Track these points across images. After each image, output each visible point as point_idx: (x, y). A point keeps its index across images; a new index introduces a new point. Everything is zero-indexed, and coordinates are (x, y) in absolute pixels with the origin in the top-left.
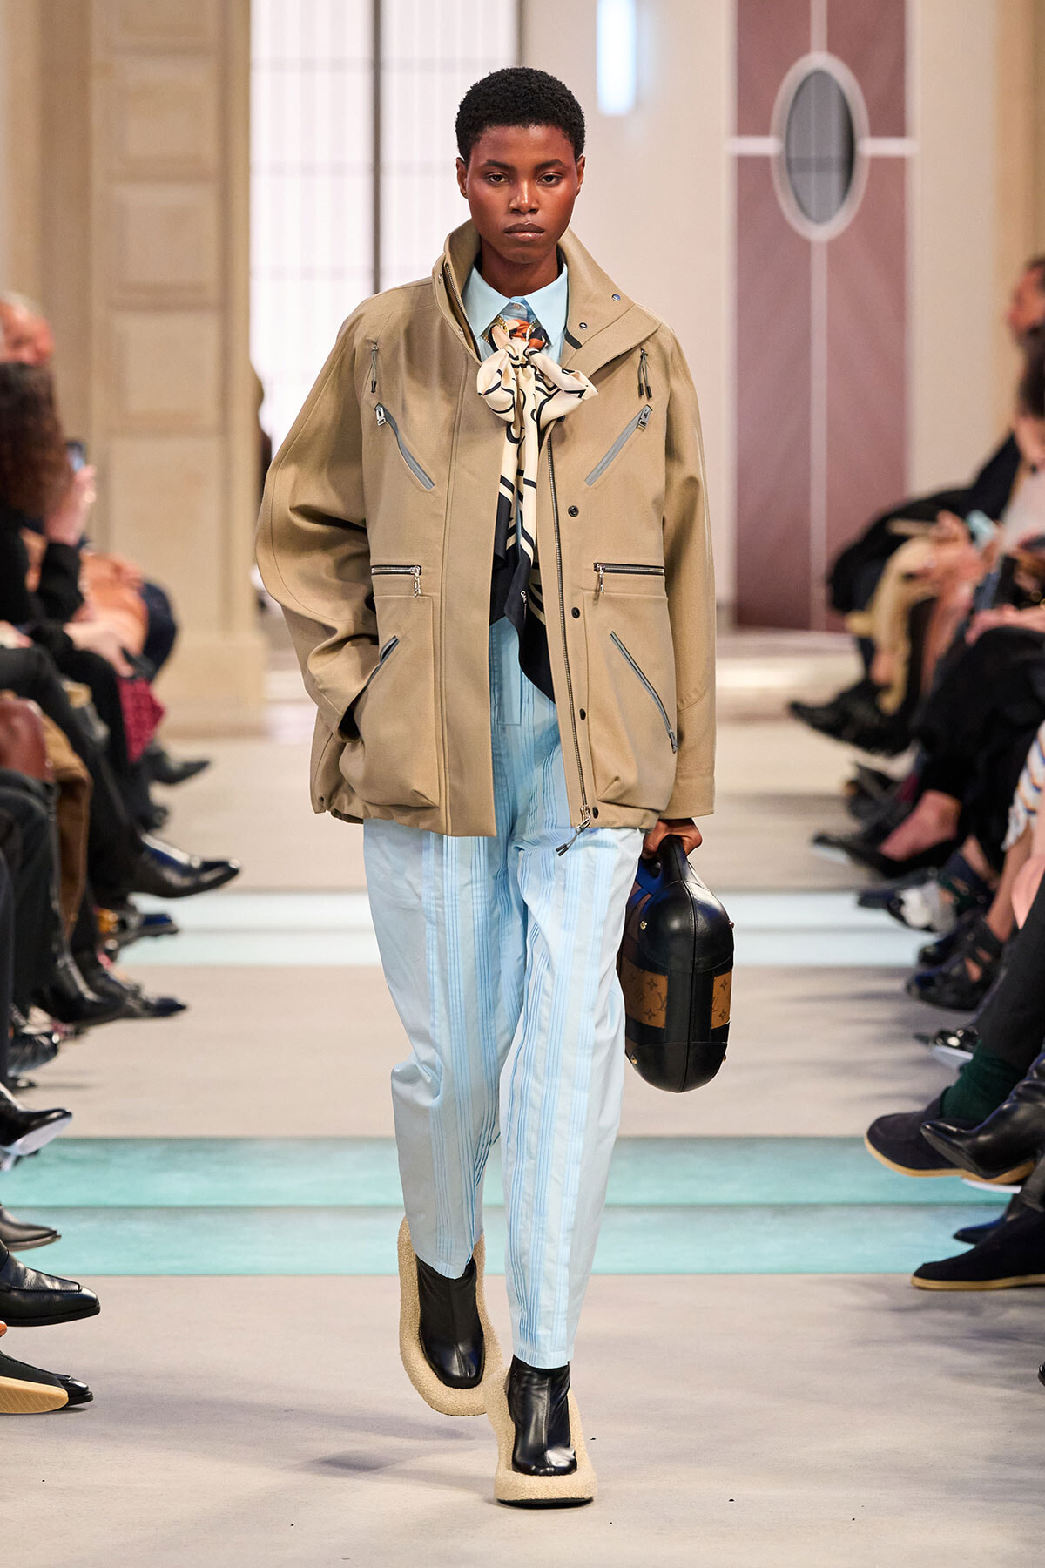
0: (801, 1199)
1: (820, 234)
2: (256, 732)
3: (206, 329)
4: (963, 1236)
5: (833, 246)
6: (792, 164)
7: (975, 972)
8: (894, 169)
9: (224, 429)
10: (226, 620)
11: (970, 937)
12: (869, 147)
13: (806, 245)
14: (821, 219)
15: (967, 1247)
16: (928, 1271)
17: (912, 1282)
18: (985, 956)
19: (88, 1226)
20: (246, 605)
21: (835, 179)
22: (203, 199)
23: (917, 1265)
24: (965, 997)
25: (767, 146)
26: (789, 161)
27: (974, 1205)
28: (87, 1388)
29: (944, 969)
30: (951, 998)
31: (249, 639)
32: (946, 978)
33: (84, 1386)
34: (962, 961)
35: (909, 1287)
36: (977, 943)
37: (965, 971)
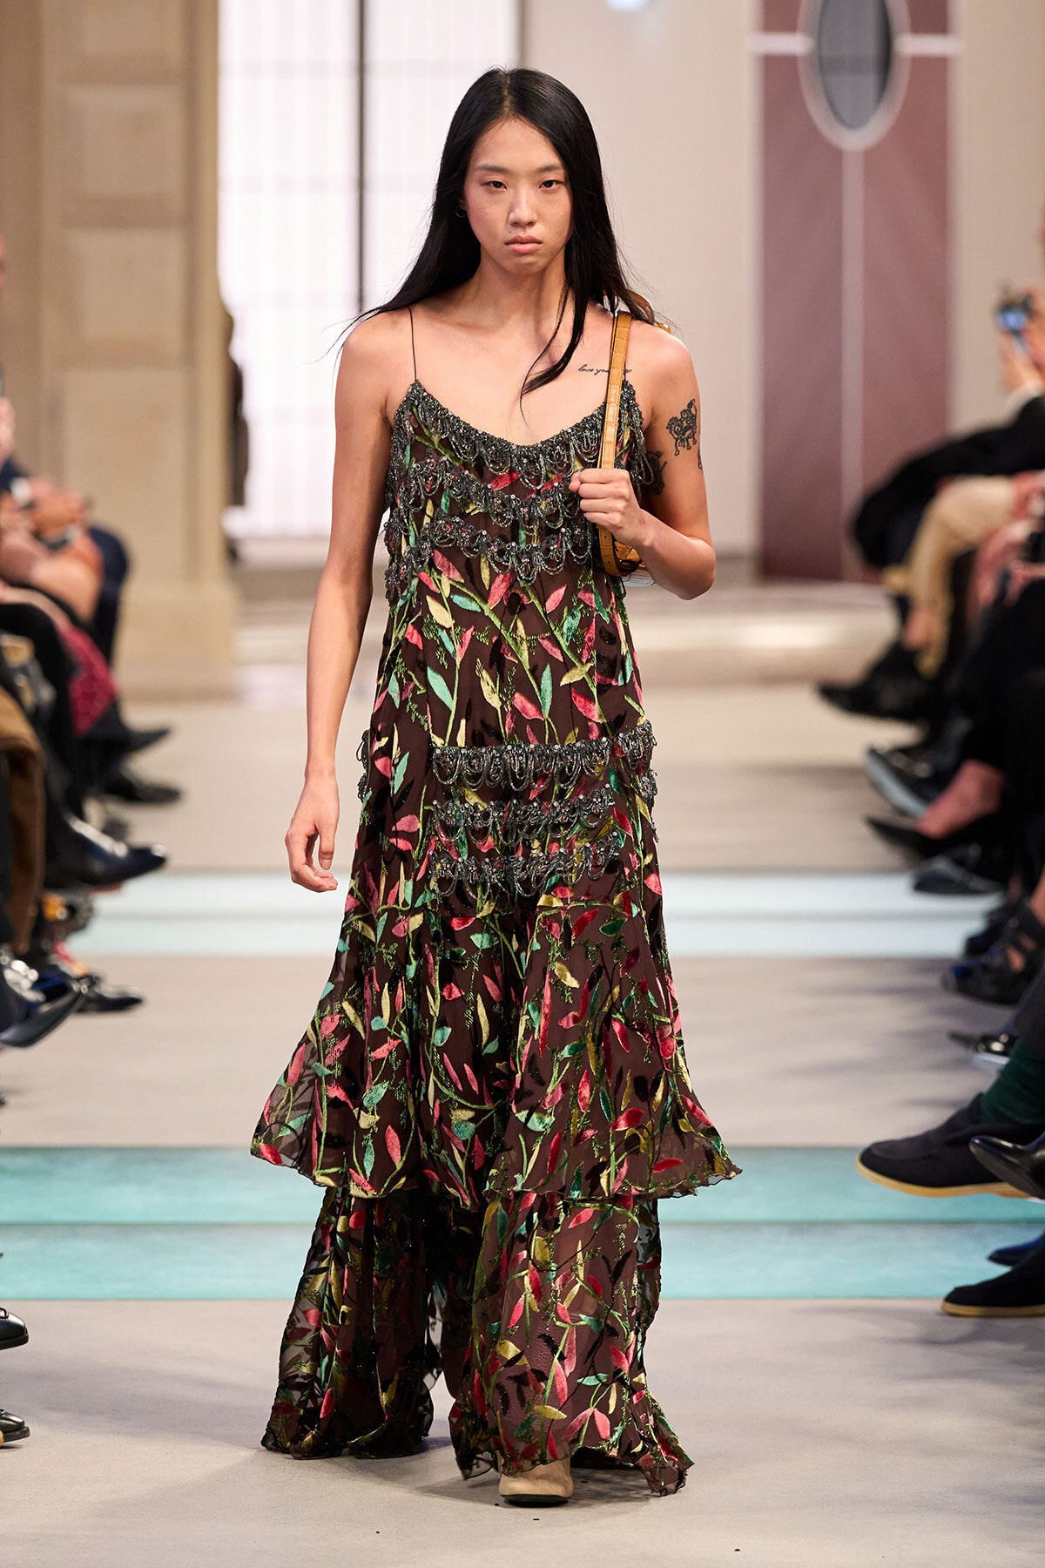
0: (822, 1216)
1: (855, 141)
2: (224, 695)
3: (170, 247)
4: (998, 1257)
5: (871, 156)
6: (824, 64)
7: (1017, 961)
8: (935, 71)
9: (190, 359)
10: (192, 570)
11: (1013, 923)
12: (911, 45)
13: (836, 155)
14: (853, 124)
15: (1001, 1270)
16: (960, 1296)
17: (943, 1308)
18: (1029, 944)
19: (28, 1244)
20: (213, 552)
21: (870, 80)
22: (165, 102)
23: (948, 1289)
24: (1005, 990)
25: (794, 44)
26: (820, 58)
27: (1014, 1223)
28: (23, 1423)
29: (984, 959)
30: (991, 990)
31: (217, 592)
32: (986, 969)
33: (20, 1420)
34: (1003, 951)
35: (940, 1314)
36: (1020, 928)
37: (1007, 961)
